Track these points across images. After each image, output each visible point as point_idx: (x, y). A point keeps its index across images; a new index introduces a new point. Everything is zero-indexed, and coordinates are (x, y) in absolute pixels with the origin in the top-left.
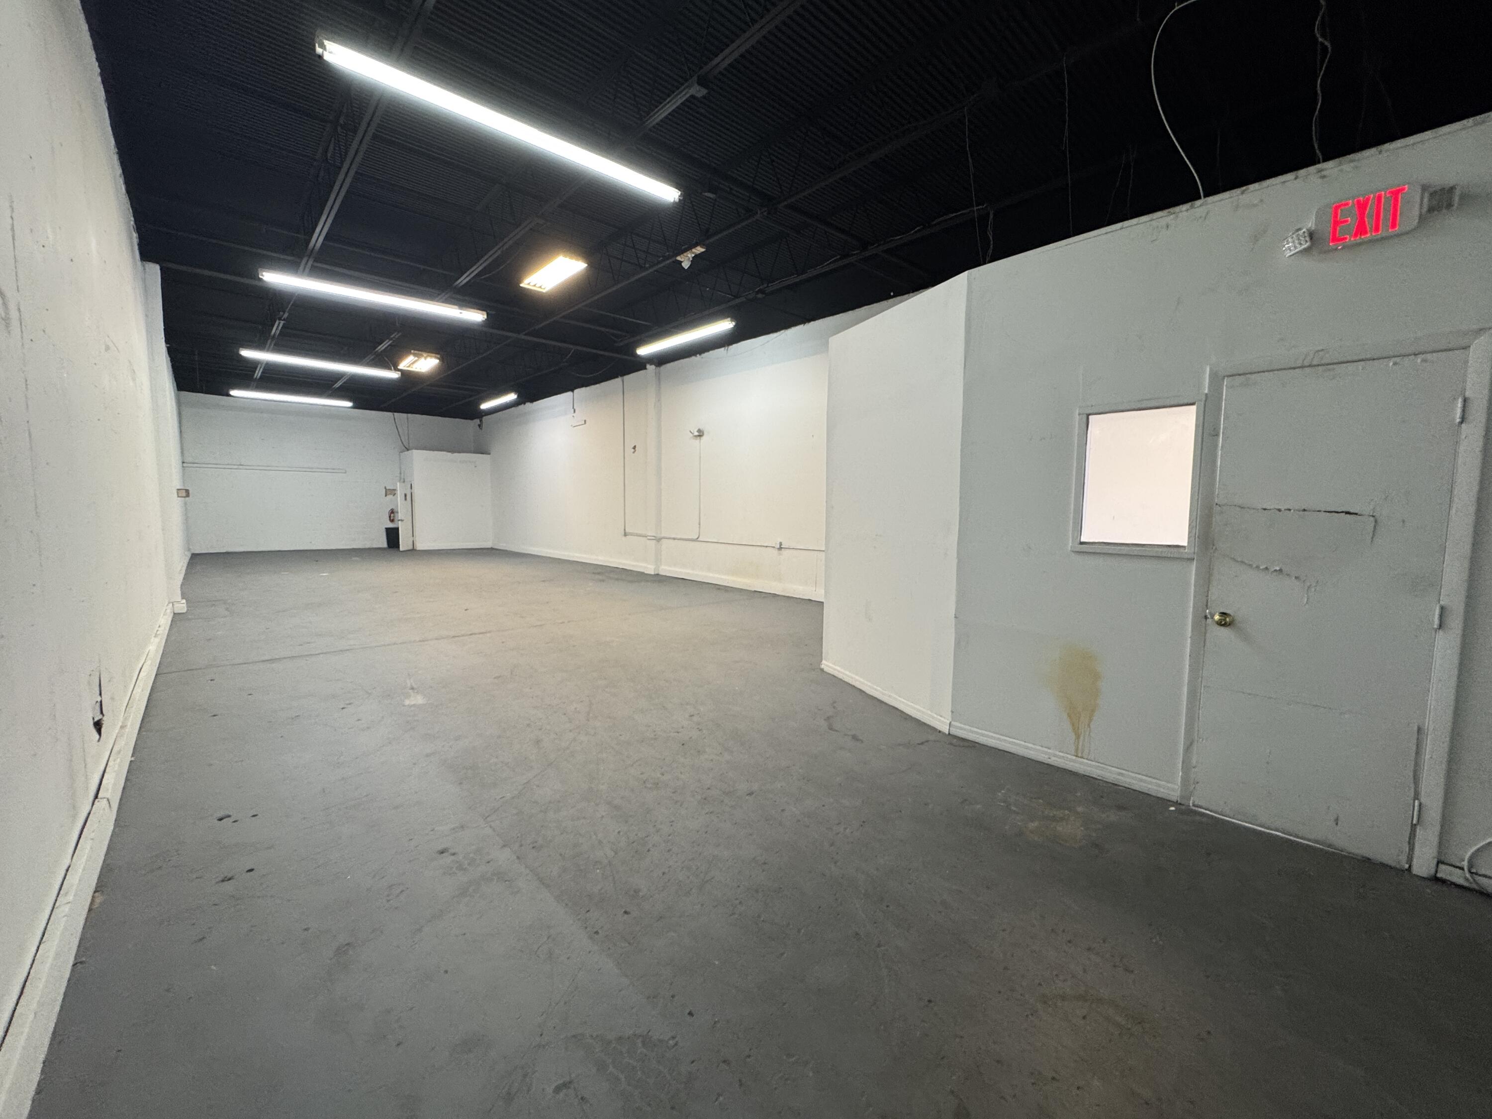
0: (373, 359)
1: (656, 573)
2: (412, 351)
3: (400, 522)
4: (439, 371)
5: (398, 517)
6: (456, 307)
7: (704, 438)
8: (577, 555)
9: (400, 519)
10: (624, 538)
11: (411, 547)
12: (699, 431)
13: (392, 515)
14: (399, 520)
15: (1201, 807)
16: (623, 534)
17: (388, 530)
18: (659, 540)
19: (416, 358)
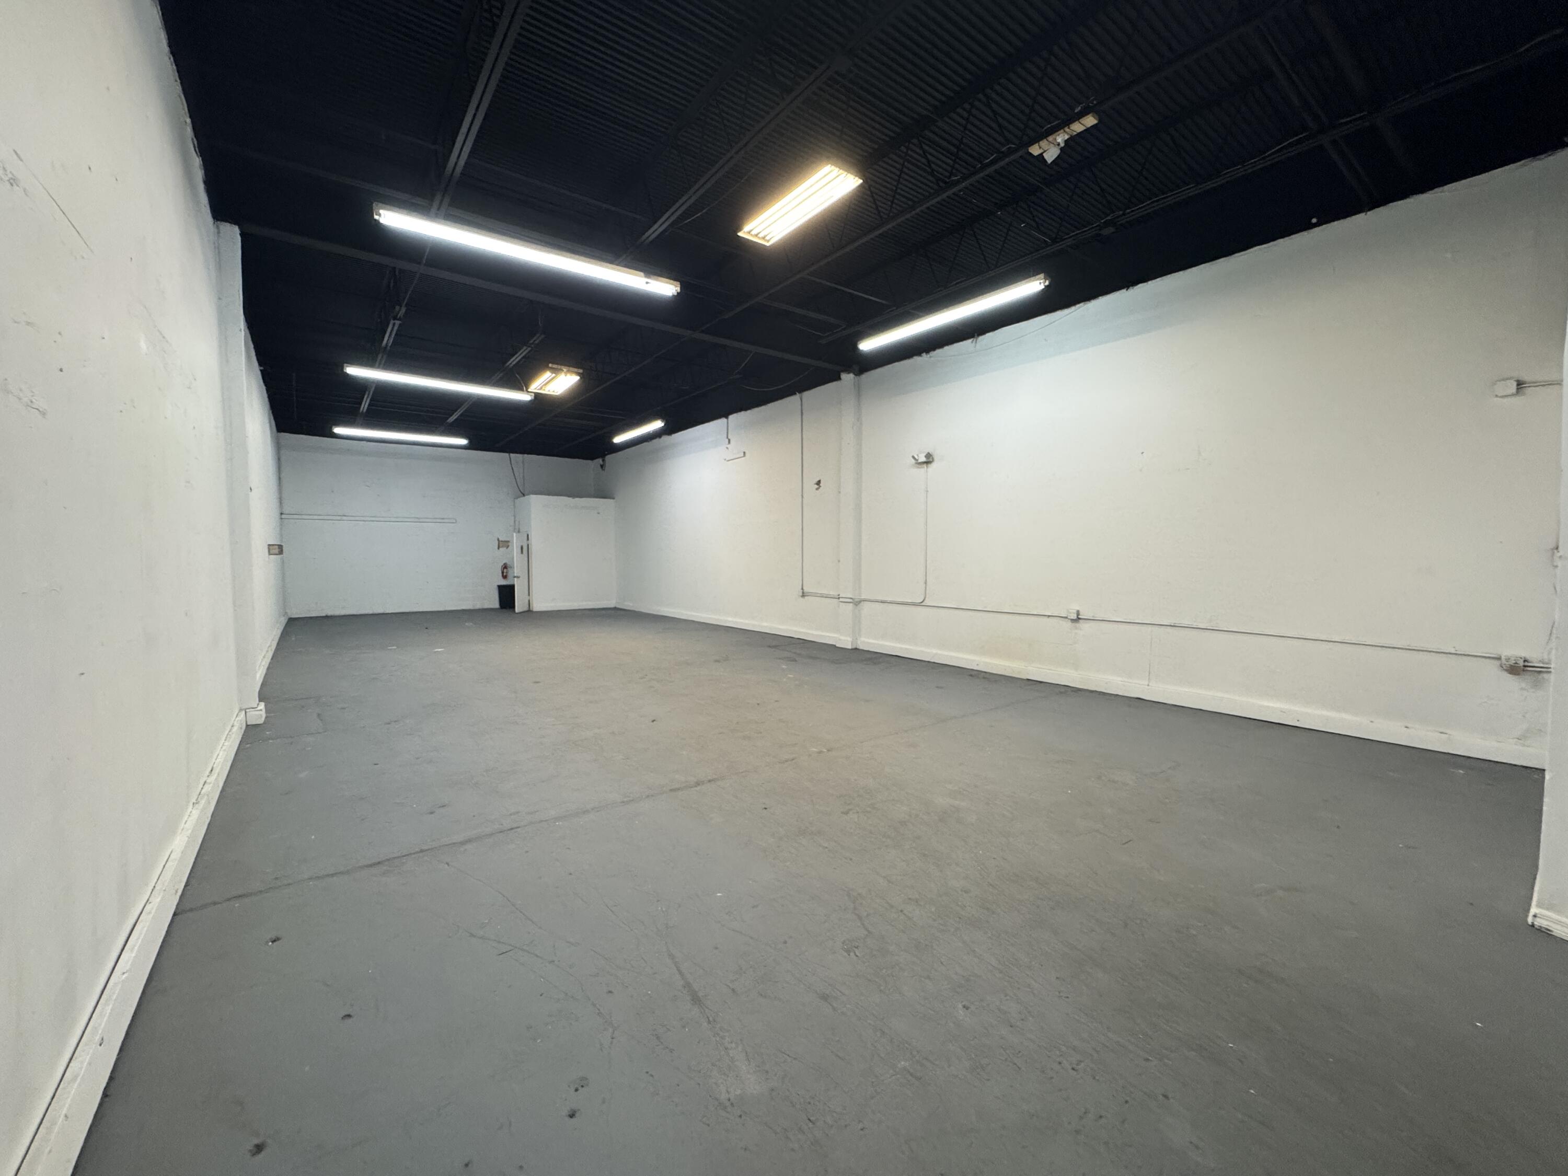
0: (501, 379)
1: (854, 647)
2: (550, 365)
3: (516, 579)
4: (575, 395)
5: (514, 573)
6: (642, 274)
7: (933, 466)
8: (730, 619)
9: (515, 575)
10: (801, 599)
11: (526, 609)
12: (929, 455)
13: (505, 570)
14: (515, 577)
16: (801, 594)
17: (501, 588)
18: (857, 603)
19: (554, 375)
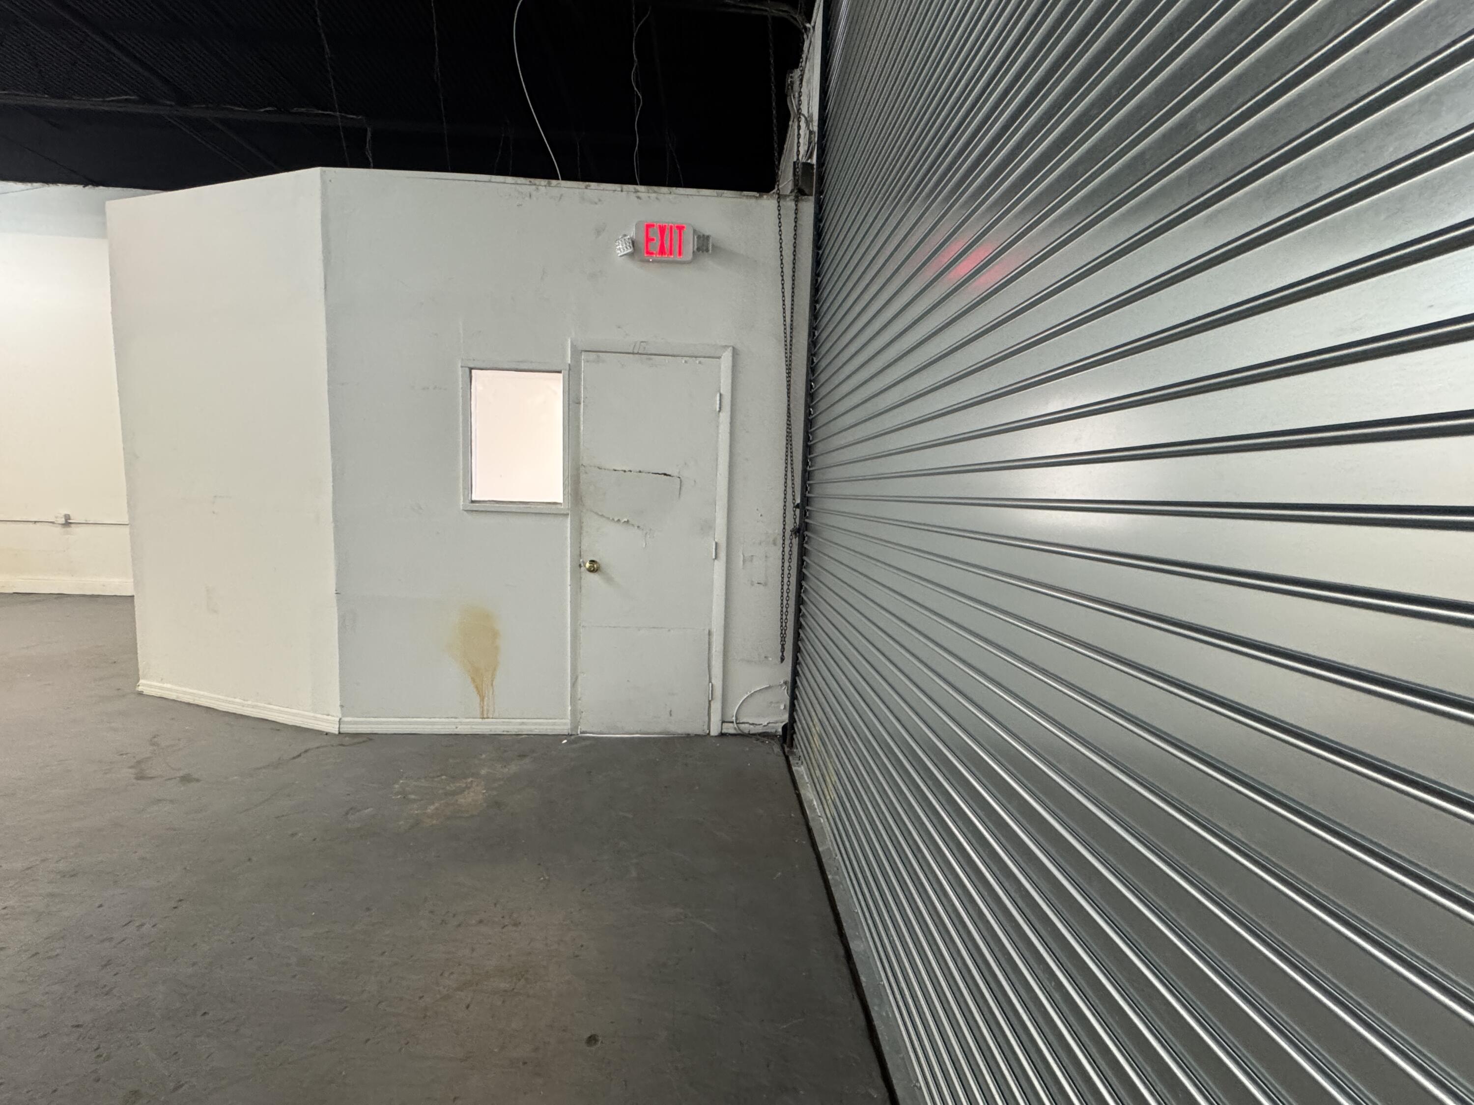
15: (586, 732)
